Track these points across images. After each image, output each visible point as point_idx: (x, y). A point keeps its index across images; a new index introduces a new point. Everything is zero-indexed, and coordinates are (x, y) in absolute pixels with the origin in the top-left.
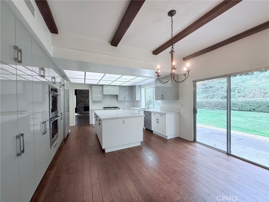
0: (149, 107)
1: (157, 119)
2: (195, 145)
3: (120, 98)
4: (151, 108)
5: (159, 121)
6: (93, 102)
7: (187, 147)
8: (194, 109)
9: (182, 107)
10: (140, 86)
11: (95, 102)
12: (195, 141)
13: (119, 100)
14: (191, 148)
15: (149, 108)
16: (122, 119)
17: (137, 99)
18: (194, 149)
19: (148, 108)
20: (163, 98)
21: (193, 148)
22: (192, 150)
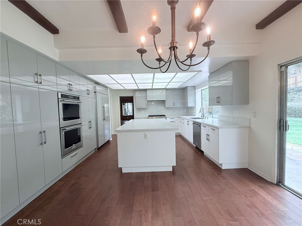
0: (204, 116)
1: (207, 135)
2: (279, 193)
3: (167, 105)
4: (207, 118)
5: (210, 138)
6: (138, 110)
7: (256, 194)
8: (280, 122)
9: (255, 117)
10: (194, 87)
11: (140, 110)
12: (280, 183)
13: (166, 106)
14: (266, 197)
15: (204, 118)
16: (144, 132)
17: (190, 105)
18: (270, 201)
19: (202, 118)
20: (219, 102)
21: (269, 198)
22: (266, 203)
